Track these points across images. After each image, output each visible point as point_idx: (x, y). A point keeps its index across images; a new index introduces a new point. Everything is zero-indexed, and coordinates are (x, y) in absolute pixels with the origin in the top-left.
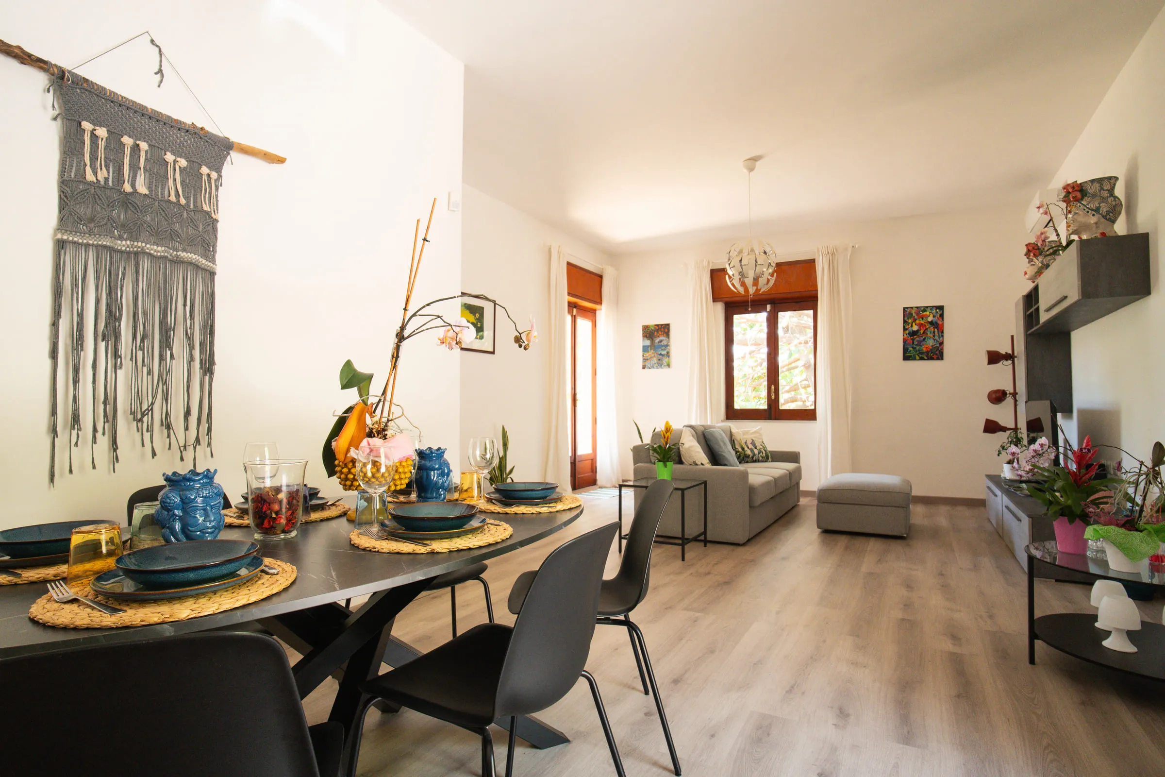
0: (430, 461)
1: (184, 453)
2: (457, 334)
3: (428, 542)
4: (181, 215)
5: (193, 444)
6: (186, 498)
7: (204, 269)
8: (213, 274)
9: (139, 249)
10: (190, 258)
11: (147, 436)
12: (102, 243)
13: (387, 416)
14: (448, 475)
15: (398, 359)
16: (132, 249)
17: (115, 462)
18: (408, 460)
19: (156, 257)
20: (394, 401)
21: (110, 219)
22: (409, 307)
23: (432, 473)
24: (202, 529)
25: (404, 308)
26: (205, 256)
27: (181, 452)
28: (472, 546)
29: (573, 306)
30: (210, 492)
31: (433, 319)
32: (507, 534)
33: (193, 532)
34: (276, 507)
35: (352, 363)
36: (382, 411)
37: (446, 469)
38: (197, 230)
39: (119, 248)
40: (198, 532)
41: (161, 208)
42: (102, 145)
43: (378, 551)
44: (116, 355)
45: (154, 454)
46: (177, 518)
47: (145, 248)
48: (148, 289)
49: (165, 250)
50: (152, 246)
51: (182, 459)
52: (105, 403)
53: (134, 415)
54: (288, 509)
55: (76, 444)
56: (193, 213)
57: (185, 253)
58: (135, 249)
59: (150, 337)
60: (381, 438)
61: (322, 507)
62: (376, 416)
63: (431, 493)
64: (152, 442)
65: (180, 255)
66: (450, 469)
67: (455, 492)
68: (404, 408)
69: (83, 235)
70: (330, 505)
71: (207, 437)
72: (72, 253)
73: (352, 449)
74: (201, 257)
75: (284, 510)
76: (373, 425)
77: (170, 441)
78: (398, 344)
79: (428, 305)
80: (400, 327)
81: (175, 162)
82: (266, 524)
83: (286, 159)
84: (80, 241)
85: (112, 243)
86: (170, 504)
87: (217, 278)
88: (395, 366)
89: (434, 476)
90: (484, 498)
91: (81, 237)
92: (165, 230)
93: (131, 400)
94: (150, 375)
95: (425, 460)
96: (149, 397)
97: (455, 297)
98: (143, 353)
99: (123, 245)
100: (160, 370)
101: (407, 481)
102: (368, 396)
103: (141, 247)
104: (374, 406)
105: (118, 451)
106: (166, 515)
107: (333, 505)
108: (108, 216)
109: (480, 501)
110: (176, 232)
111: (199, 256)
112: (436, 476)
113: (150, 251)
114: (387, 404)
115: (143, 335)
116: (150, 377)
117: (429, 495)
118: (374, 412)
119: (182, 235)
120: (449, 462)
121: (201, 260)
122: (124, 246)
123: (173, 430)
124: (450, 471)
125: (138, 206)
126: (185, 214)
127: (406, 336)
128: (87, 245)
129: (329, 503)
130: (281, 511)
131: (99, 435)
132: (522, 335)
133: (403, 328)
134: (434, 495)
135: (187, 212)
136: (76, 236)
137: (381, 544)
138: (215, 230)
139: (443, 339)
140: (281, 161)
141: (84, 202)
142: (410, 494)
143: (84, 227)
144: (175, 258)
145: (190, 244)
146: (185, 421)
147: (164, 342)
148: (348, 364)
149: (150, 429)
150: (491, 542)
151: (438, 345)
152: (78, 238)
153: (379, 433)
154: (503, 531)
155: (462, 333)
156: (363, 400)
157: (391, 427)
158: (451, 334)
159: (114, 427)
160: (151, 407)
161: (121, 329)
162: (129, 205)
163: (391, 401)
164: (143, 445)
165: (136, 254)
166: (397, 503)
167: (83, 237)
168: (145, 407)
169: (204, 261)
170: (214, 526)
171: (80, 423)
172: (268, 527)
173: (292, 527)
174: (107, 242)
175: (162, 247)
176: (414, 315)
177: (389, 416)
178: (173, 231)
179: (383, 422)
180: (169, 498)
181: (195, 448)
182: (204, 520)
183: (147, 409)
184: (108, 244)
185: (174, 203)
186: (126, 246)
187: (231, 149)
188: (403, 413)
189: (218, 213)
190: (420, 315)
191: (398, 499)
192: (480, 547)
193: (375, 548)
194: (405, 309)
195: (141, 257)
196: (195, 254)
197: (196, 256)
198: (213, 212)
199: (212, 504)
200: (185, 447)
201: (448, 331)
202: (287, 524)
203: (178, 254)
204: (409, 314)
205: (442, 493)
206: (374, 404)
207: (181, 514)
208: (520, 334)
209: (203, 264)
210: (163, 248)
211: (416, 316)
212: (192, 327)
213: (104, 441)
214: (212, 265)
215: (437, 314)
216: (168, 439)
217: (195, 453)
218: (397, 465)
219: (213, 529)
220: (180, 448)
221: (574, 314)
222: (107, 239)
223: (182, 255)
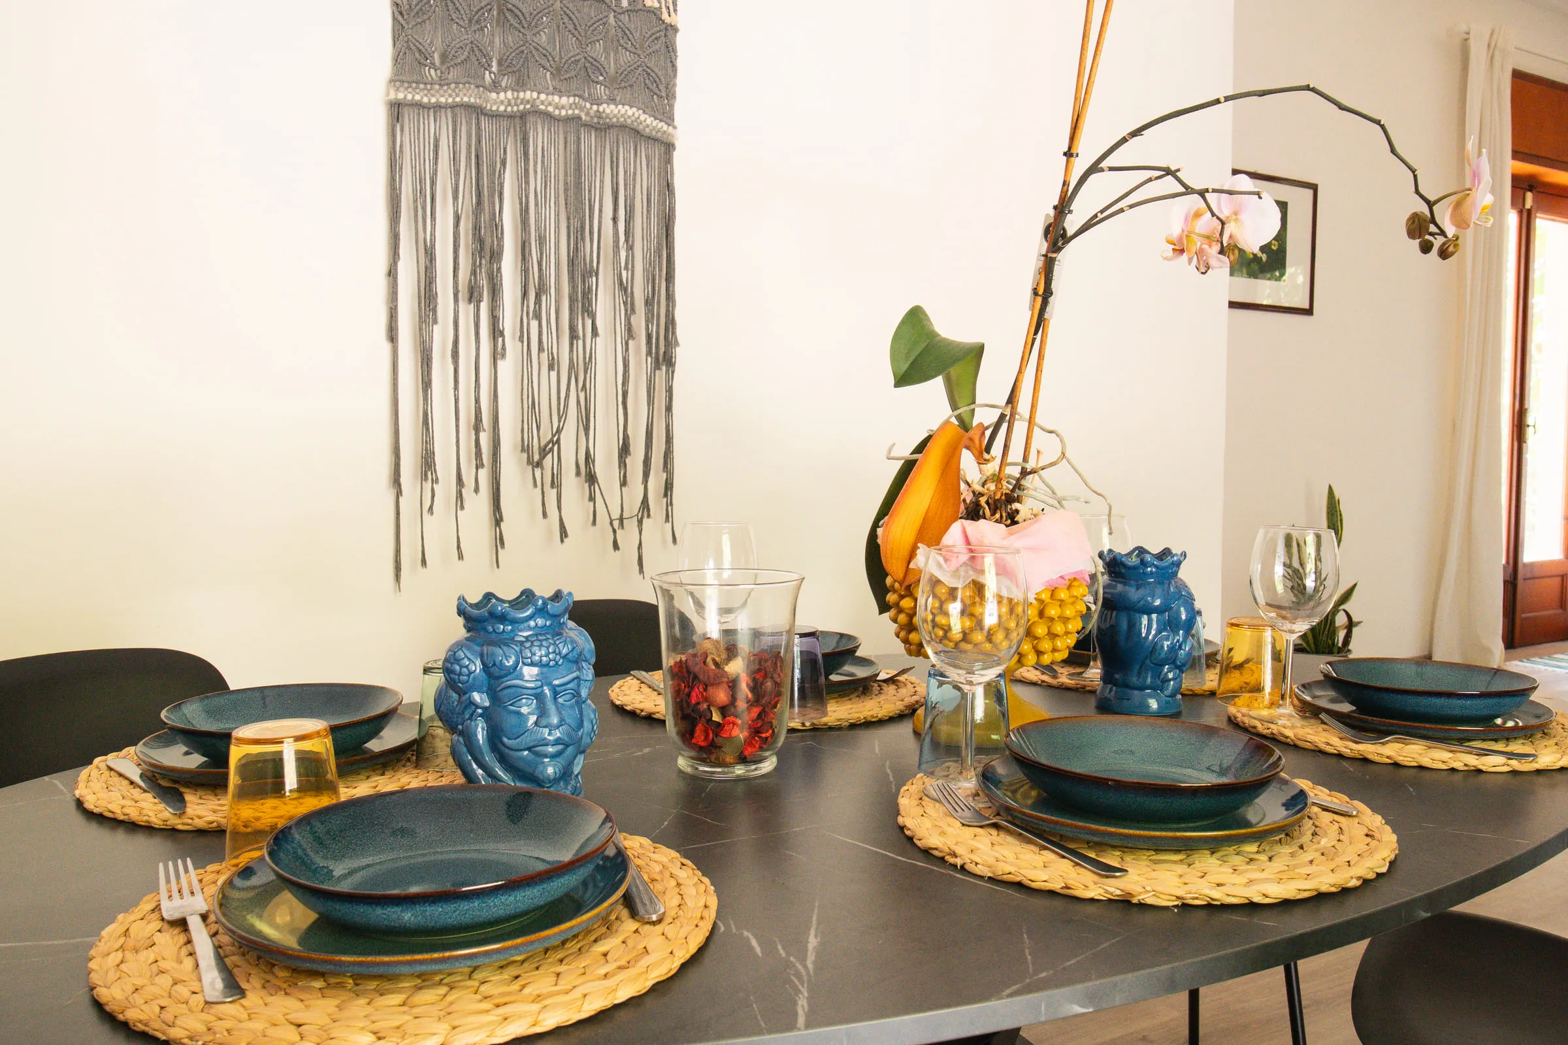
0: (1138, 587)
1: (619, 532)
2: (1223, 223)
3: (1111, 859)
4: (605, 24)
5: (637, 515)
6: (494, 664)
7: (649, 137)
8: (669, 147)
9: (528, 106)
10: (622, 116)
11: (552, 494)
12: (462, 99)
13: (1021, 460)
14: (1189, 625)
15: (1051, 299)
16: (515, 109)
17: (499, 547)
18: (1075, 584)
19: (559, 121)
20: (1039, 419)
21: (475, 49)
22: (1081, 147)
23: (1145, 620)
24: (531, 744)
25: (1066, 149)
26: (652, 108)
27: (614, 531)
28: (1258, 899)
29: (1525, 186)
30: (549, 653)
31: (1150, 180)
32: (1378, 859)
33: (512, 749)
34: (721, 696)
35: (926, 315)
36: (1006, 447)
37: (1182, 609)
38: (634, 53)
39: (494, 108)
40: (525, 750)
41: (565, 12)
43: (962, 867)
44: (496, 332)
45: (564, 533)
46: (480, 711)
47: (538, 102)
48: (545, 192)
49: (574, 103)
50: (550, 97)
51: (616, 546)
52: (477, 428)
53: (528, 453)
54: (751, 704)
55: (431, 508)
56: (627, 17)
57: (612, 107)
58: (521, 107)
59: (553, 291)
60: (999, 521)
61: (862, 687)
62: (994, 458)
63: (1139, 673)
64: (559, 508)
65: (604, 111)
66: (1193, 609)
67: (1208, 666)
68: (1066, 440)
69: (429, 87)
70: (885, 681)
71: (665, 499)
72: (412, 126)
73: (922, 549)
74: (644, 112)
75: (742, 705)
76: (983, 485)
77: (594, 507)
78: (1050, 255)
79: (1136, 133)
80: (1055, 208)
82: (699, 737)
84: (425, 100)
85: (480, 98)
86: (461, 677)
87: (677, 156)
88: (1040, 323)
89: (1149, 627)
90: (1292, 703)
91: (426, 92)
92: (573, 59)
93: (523, 421)
94: (553, 370)
95: (1125, 584)
96: (553, 417)
97: (1217, 102)
98: (540, 326)
99: (500, 101)
100: (571, 360)
101: (1071, 641)
102: (972, 407)
103: (531, 100)
104: (988, 433)
105: (502, 524)
106: (456, 703)
107: (891, 681)
108: (472, 42)
109: (1282, 711)
110: (595, 63)
111: (639, 109)
112: (1155, 626)
113: (546, 106)
114: (1020, 428)
115: (540, 289)
116: (554, 374)
117: (1134, 680)
118: (988, 449)
119: (607, 67)
120: (1193, 591)
121: (643, 117)
122: (502, 102)
123: (599, 485)
124: (1194, 614)
125: (523, 14)
126: (612, 20)
127: (1070, 232)
128: (438, 107)
129: (882, 676)
130: (735, 707)
131: (468, 492)
132: (1435, 208)
133: (1062, 208)
134: (1149, 680)
135: (615, 17)
136: (418, 91)
137: (975, 844)
138: (670, 50)
139: (1180, 239)
141: (429, 19)
142: (1086, 665)
143: (432, 71)
144: (595, 120)
145: (623, 85)
146: (620, 467)
147: (577, 300)
148: (915, 318)
149: (556, 483)
150: (1324, 888)
151: (1166, 259)
152: (421, 94)
153: (995, 506)
154: (1361, 844)
155: (1236, 220)
156: (959, 417)
157: (1031, 492)
158: (1206, 223)
159: (496, 478)
160: (557, 436)
161: (501, 276)
162: (508, 14)
163: (1031, 422)
164: (545, 515)
165: (523, 116)
166: (1050, 686)
167: (429, 91)
168: (546, 436)
169: (649, 120)
170: (559, 739)
171: (437, 467)
172: (703, 744)
173: (761, 749)
174: (468, 96)
175: (569, 97)
176: (1094, 168)
177: (1025, 459)
178: (589, 62)
179: (1010, 476)
180: (458, 661)
181: (640, 522)
182: (536, 723)
183: (551, 441)
184: (472, 100)
186: (506, 103)
188: (1063, 454)
189: (675, 10)
190: (1111, 169)
191: (1055, 677)
192: (1286, 904)
193: (955, 855)
194: (1069, 154)
195: (531, 119)
196: (631, 107)
197: (634, 109)
198: (664, 10)
199: (556, 682)
200: (621, 519)
201: (1198, 215)
202: (749, 742)
203: (601, 109)
204: (1080, 166)
205: (1171, 675)
206: (987, 428)
207: (487, 704)
208: (1431, 205)
209: (648, 126)
210: (571, 100)
211: (1102, 170)
212: (630, 267)
213: (478, 505)
214: (665, 127)
215: (1164, 165)
216: (592, 504)
217: (640, 533)
218: (1043, 596)
219: (560, 747)
220: (611, 524)
221: (1528, 206)
222: (470, 91)
223: (608, 111)
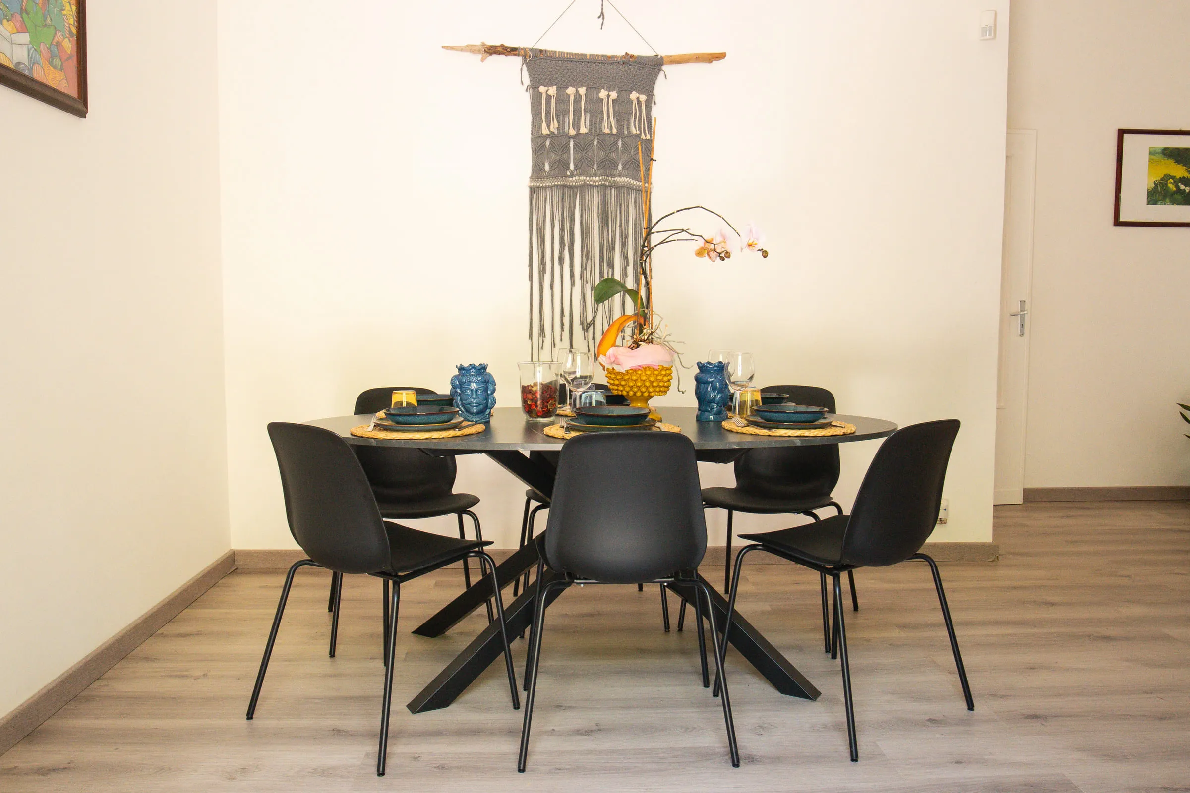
2: (715, 245)
4: (615, 144)
9: (584, 183)
10: (625, 182)
12: (557, 183)
16: (580, 184)
19: (596, 187)
21: (562, 162)
31: (675, 234)
37: (718, 383)
38: (629, 154)
39: (570, 185)
41: (599, 141)
42: (553, 101)
44: (571, 275)
47: (587, 181)
49: (602, 179)
50: (591, 178)
52: (562, 315)
53: (583, 325)
55: (542, 348)
56: (626, 139)
58: (582, 183)
59: (593, 259)
63: (703, 407)
72: (537, 195)
74: (632, 180)
75: (539, 400)
81: (608, 96)
83: (725, 53)
84: (542, 185)
85: (565, 181)
91: (543, 182)
92: (602, 161)
93: (581, 312)
98: (587, 272)
103: (584, 180)
108: (560, 160)
110: (612, 160)
112: (708, 388)
113: (591, 182)
119: (617, 161)
122: (574, 181)
125: (581, 145)
126: (619, 141)
128: (546, 188)
131: (557, 341)
134: (707, 408)
135: (620, 139)
136: (540, 182)
139: (700, 251)
140: (721, 56)
141: (542, 152)
143: (544, 173)
144: (613, 184)
145: (623, 169)
149: (594, 337)
159: (570, 335)
160: (594, 318)
161: (574, 253)
162: (575, 146)
165: (582, 187)
167: (545, 181)
168: (590, 318)
171: (545, 331)
174: (560, 181)
175: (599, 177)
178: (609, 160)
183: (592, 320)
185: (608, 134)
186: (576, 182)
187: (663, 65)
195: (586, 187)
197: (628, 179)
203: (615, 180)
209: (634, 185)
211: (654, 233)
215: (682, 229)
222: (560, 179)
223: (618, 180)
